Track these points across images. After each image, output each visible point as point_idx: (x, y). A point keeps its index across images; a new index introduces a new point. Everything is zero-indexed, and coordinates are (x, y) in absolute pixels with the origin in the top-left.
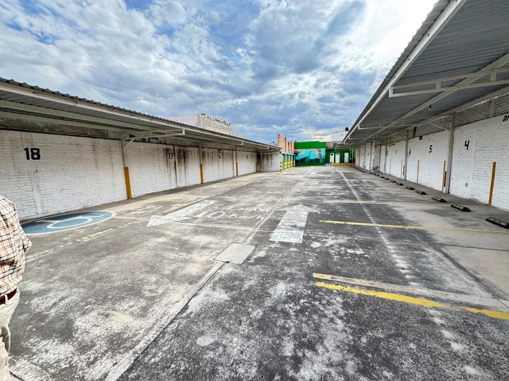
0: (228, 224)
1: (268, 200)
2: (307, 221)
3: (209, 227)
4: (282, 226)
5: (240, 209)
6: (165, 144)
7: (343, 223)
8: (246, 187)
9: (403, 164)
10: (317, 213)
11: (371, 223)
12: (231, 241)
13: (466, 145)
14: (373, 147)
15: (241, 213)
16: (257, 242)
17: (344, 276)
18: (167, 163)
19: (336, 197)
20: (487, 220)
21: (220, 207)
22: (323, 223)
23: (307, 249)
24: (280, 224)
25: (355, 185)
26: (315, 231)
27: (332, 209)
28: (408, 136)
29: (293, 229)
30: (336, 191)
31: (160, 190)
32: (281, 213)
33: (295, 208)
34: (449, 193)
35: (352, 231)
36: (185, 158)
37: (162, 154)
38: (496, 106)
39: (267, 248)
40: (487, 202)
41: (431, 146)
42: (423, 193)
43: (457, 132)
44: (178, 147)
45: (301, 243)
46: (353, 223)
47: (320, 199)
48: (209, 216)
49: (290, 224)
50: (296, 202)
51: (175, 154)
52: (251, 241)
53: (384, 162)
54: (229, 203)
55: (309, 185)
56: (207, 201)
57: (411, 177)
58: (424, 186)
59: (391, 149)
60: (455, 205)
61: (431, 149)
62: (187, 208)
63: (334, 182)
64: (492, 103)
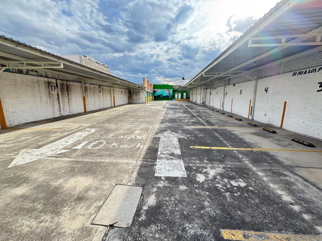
0: (109, 156)
1: (142, 127)
2: (181, 148)
3: (88, 162)
4: (162, 156)
5: (119, 137)
6: (47, 77)
7: (208, 148)
8: (123, 115)
9: (222, 101)
10: (184, 138)
11: (228, 146)
12: (113, 182)
13: (265, 90)
14: (202, 90)
15: (121, 142)
16: (142, 181)
17: (253, 229)
18: (49, 94)
19: (190, 123)
20: (292, 140)
21: (100, 135)
22: (194, 149)
23: (195, 185)
24: (159, 153)
25: (197, 114)
26: (192, 160)
27: (193, 134)
28: (225, 84)
29: (172, 159)
30: (188, 118)
31: (42, 119)
32: (156, 140)
33: (165, 134)
34: (253, 119)
35: (221, 156)
36: (68, 91)
37: (43, 87)
38: (285, 67)
39: (155, 189)
40: (279, 126)
41: (241, 90)
42: (241, 120)
43: (260, 81)
44: (60, 81)
45: (186, 176)
46: (216, 148)
47: (180, 125)
48: (89, 147)
49: (168, 152)
50: (164, 128)
51: (57, 87)
52: (137, 179)
53: (209, 99)
54: (108, 131)
55: (168, 114)
56: (89, 129)
57: (227, 109)
58: (236, 115)
59: (213, 92)
60: (266, 129)
61: (241, 92)
62: (67, 138)
63: (184, 111)
64: (282, 64)
